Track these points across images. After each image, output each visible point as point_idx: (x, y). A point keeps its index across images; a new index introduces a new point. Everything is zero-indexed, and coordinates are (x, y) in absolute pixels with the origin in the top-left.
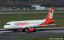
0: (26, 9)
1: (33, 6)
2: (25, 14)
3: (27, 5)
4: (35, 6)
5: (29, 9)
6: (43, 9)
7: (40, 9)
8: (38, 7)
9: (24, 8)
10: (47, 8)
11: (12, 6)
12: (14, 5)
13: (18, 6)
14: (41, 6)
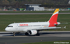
0: (23, 10)
1: (31, 6)
2: (21, 15)
3: (24, 5)
4: (33, 6)
5: (26, 10)
6: (42, 10)
7: (38, 10)
8: (37, 8)
9: (21, 9)
10: (47, 9)
11: (7, 6)
12: (9, 5)
13: (14, 6)
14: (40, 6)
